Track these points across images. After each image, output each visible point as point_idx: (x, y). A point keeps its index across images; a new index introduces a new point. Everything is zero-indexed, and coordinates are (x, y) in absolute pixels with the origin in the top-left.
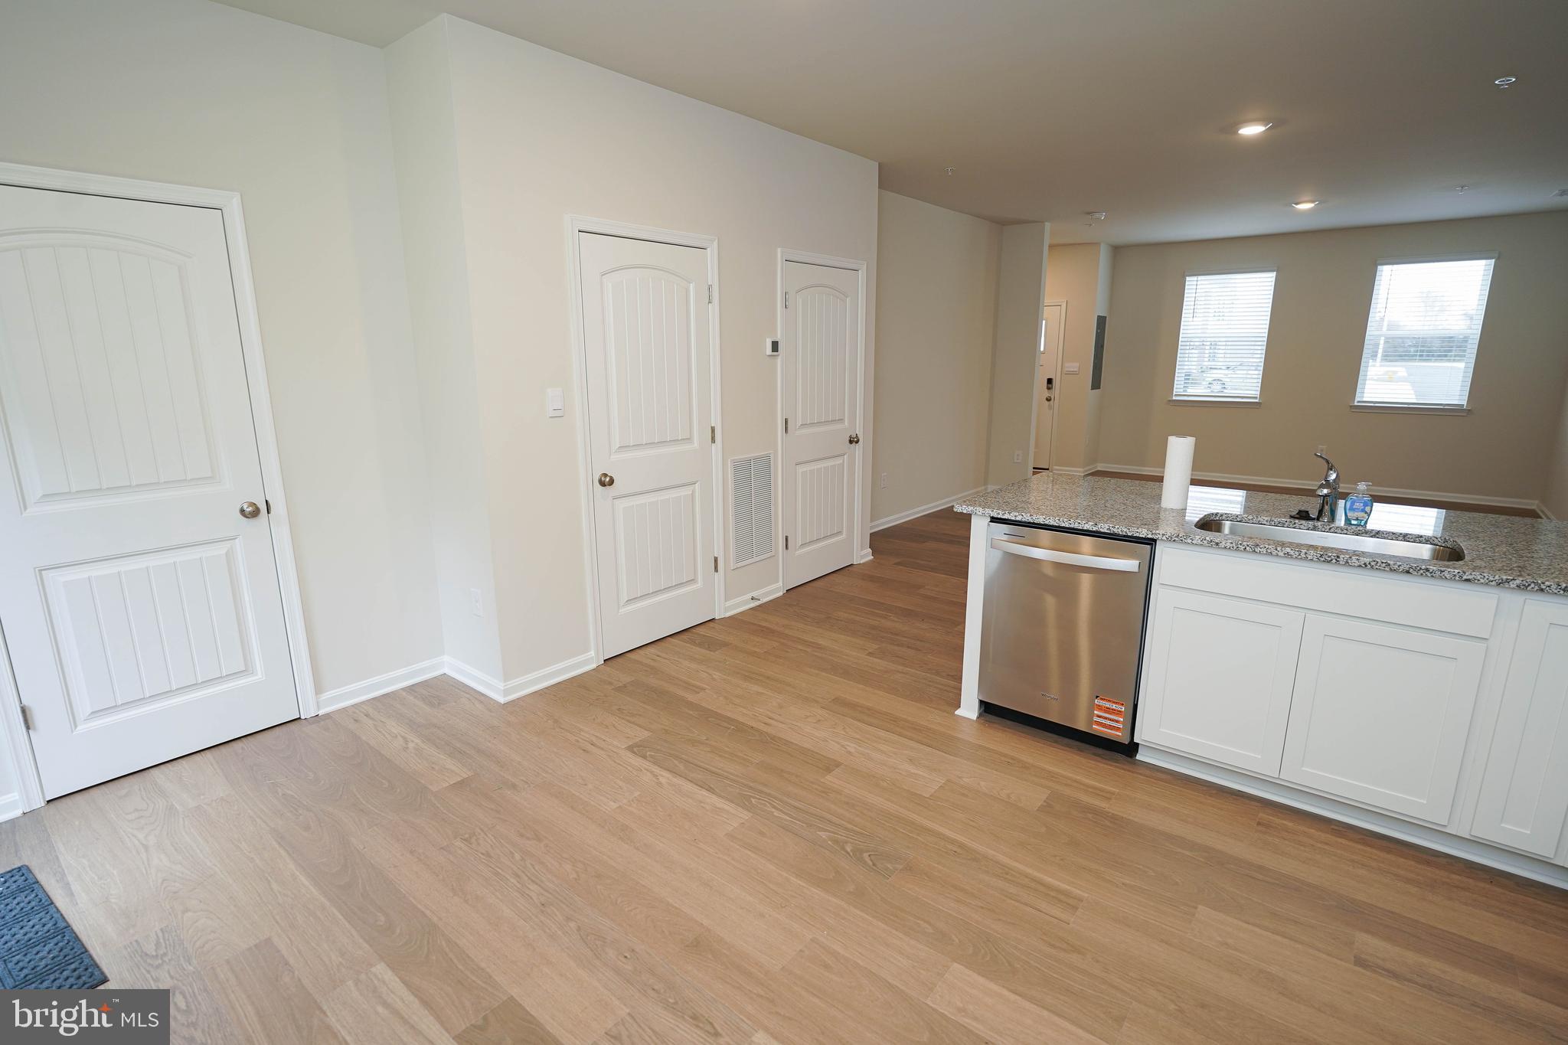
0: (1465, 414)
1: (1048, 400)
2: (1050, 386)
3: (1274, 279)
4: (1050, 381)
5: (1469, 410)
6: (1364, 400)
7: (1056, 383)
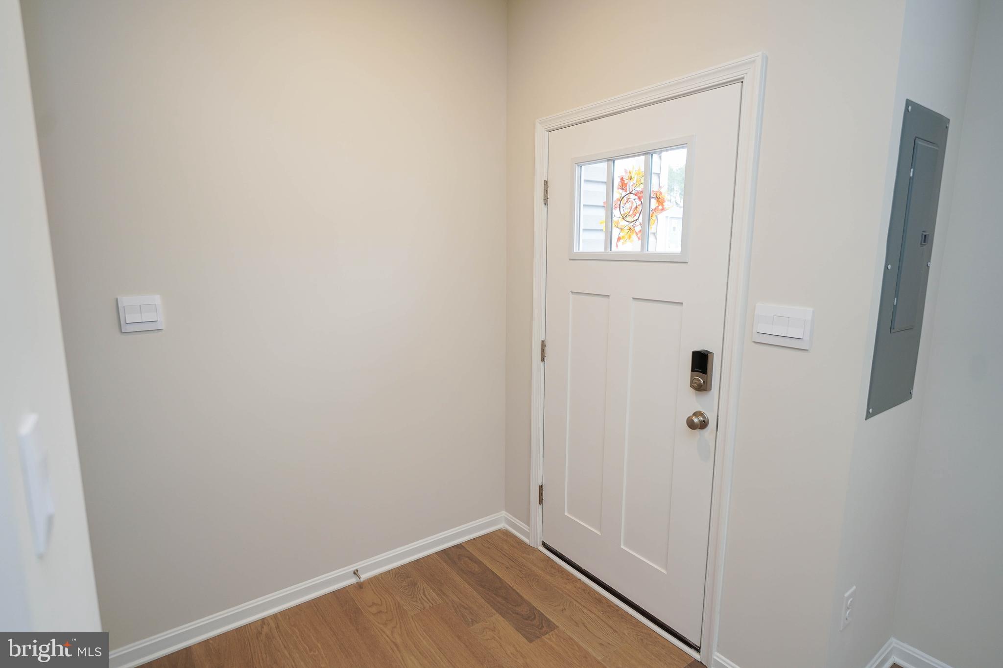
2: (701, 377)
4: (700, 362)
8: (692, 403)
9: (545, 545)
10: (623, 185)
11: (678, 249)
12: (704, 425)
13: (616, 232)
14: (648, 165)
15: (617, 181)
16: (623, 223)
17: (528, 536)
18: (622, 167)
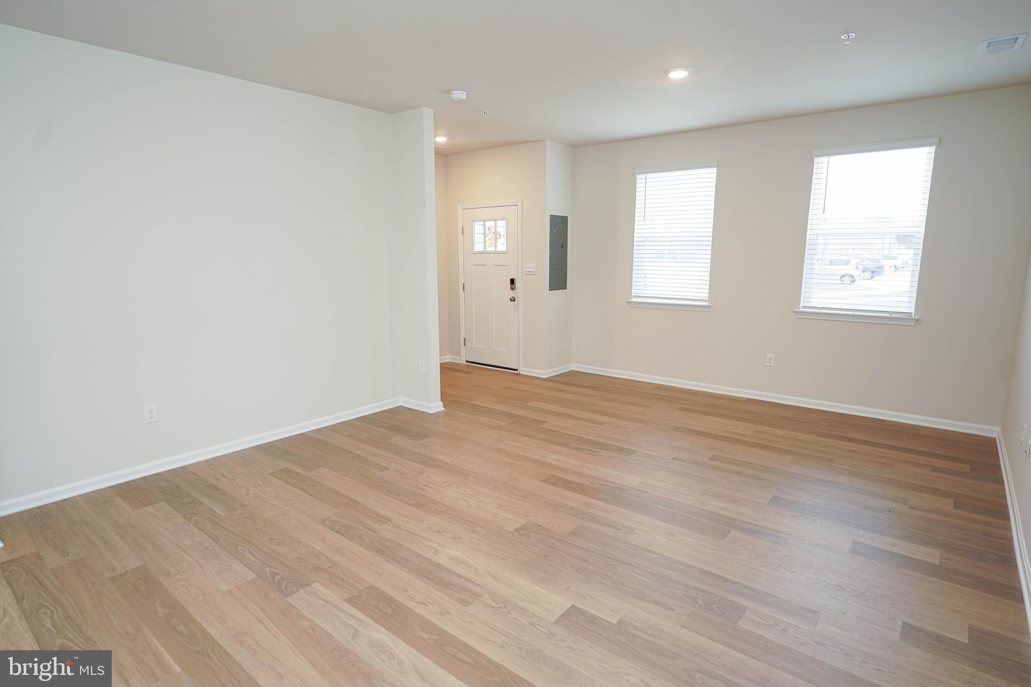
0: (913, 324)
1: (513, 300)
2: (513, 286)
3: (715, 175)
4: (512, 281)
5: (917, 320)
6: (812, 305)
7: (518, 283)
8: (511, 294)
9: (467, 362)
10: (489, 229)
11: (505, 250)
12: (514, 301)
13: (487, 245)
14: (496, 224)
15: (487, 228)
16: (489, 241)
17: (460, 361)
18: (488, 224)
